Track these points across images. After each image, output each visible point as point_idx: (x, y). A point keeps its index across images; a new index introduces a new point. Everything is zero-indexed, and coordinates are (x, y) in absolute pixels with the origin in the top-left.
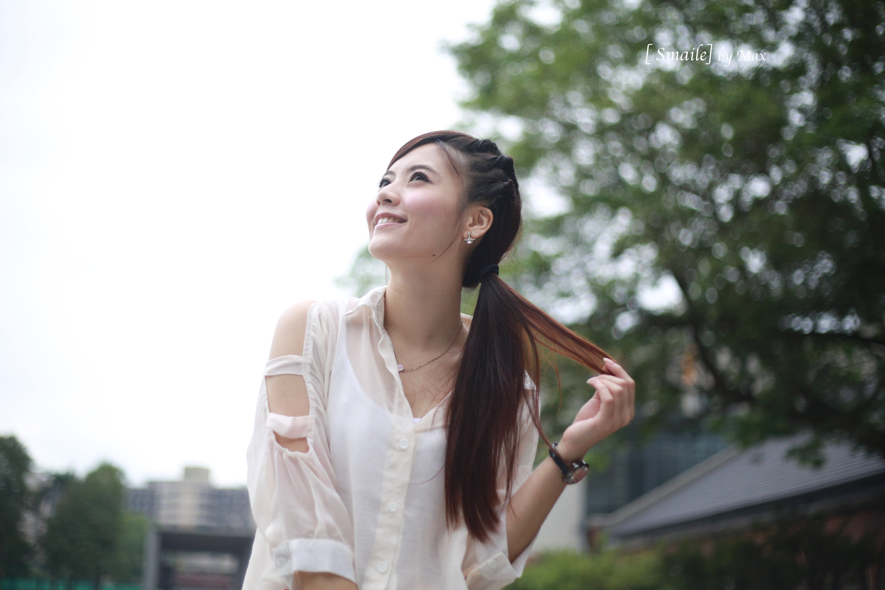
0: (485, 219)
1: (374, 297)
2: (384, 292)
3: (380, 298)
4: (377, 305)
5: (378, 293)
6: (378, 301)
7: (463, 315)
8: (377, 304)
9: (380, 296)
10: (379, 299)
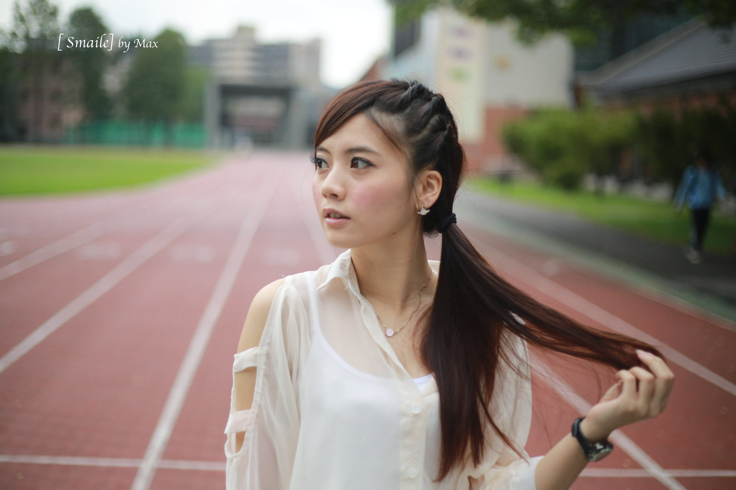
0: (434, 182)
1: (342, 266)
2: (351, 257)
3: (349, 265)
4: (349, 274)
5: (344, 260)
6: (348, 269)
7: (430, 262)
8: (349, 272)
9: (348, 264)
10: (349, 267)
